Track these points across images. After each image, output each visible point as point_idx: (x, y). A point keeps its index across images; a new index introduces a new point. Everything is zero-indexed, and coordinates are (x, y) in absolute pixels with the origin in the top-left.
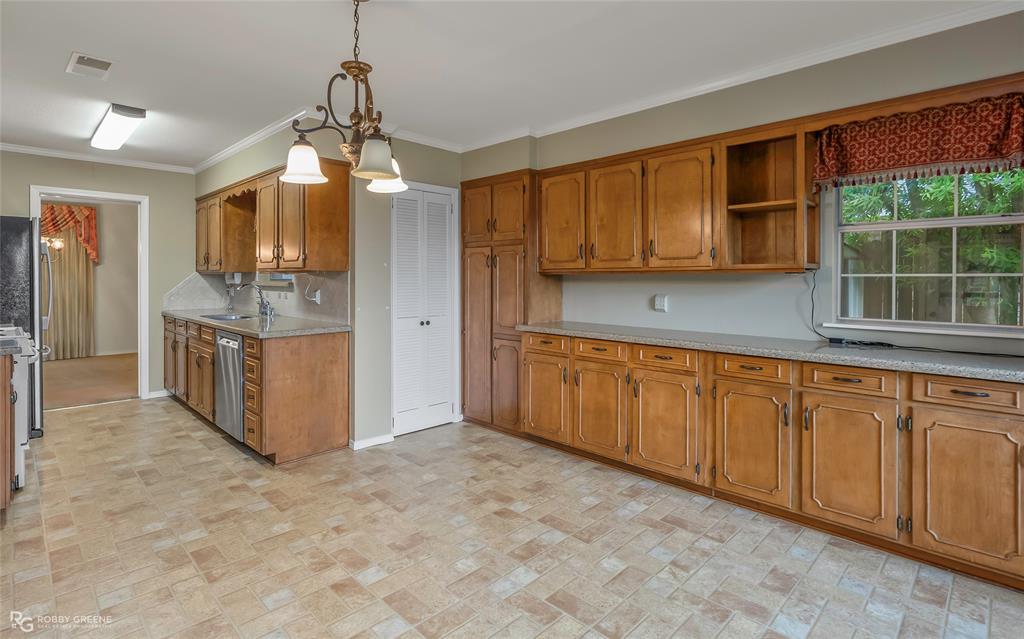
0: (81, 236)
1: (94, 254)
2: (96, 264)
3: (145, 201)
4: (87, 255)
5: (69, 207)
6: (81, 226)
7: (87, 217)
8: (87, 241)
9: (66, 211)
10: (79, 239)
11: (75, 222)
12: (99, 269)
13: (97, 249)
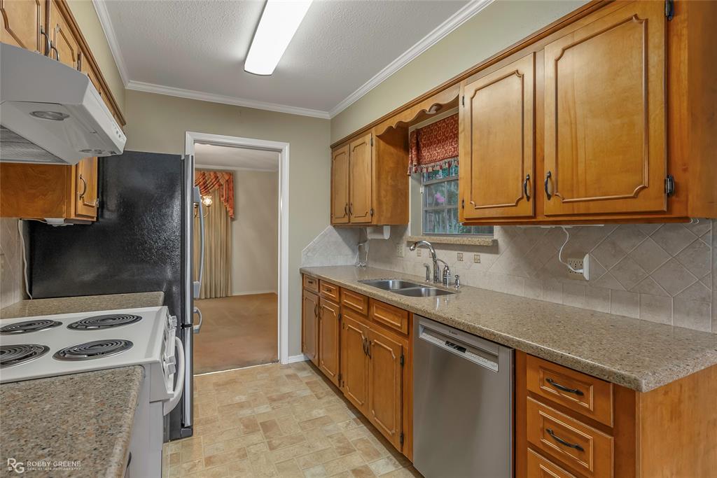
0: (223, 196)
1: (232, 211)
2: (233, 219)
3: (286, 148)
4: (227, 212)
5: (215, 173)
6: (223, 189)
7: (227, 181)
8: (227, 201)
9: (213, 177)
10: (222, 199)
11: (219, 186)
12: (234, 223)
13: (234, 207)
